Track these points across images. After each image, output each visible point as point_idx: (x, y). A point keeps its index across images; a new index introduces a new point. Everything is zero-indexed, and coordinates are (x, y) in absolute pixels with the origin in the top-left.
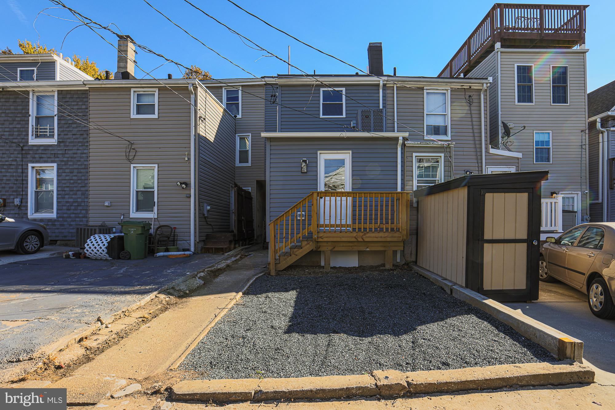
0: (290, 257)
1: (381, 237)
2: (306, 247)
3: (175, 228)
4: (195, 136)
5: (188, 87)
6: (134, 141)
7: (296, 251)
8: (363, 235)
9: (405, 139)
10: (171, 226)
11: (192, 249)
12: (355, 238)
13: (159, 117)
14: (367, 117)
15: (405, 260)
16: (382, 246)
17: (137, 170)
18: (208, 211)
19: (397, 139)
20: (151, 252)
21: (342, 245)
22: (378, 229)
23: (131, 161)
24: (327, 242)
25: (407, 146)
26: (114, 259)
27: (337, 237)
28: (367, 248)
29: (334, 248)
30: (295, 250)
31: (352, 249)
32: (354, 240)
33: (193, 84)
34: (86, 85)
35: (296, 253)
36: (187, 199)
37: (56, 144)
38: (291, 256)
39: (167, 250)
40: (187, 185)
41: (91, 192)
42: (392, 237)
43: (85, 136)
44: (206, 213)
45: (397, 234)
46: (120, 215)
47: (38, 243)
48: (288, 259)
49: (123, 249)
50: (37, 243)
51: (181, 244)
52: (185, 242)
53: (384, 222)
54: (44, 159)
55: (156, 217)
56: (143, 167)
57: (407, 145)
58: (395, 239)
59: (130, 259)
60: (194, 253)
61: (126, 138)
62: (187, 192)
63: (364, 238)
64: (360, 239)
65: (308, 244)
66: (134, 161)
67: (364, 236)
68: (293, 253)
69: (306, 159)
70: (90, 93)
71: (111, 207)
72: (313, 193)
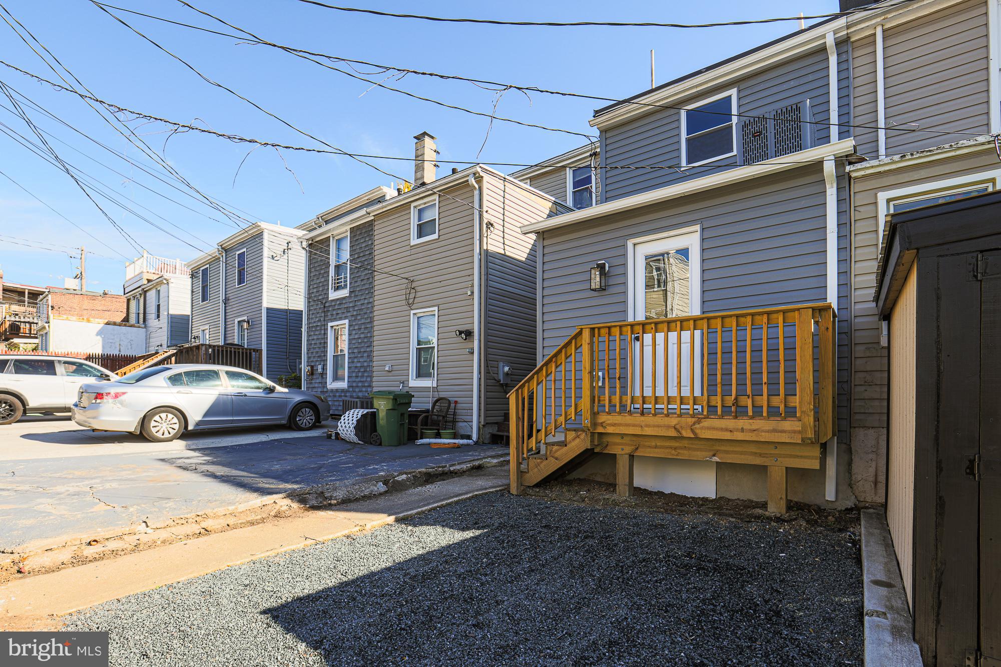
0: (545, 462)
1: (742, 430)
2: (573, 444)
3: (456, 402)
4: (480, 255)
5: (467, 181)
6: (414, 278)
7: (557, 451)
8: (694, 424)
9: (842, 161)
10: (450, 399)
11: (475, 437)
12: (675, 428)
13: (439, 236)
14: (758, 134)
15: (856, 497)
16: (756, 453)
17: (418, 318)
18: (507, 374)
19: (817, 166)
20: (412, 436)
21: (654, 444)
22: (733, 409)
23: (410, 306)
24: (622, 436)
25: (856, 178)
26: (365, 442)
27: (634, 425)
28: (714, 455)
29: (637, 449)
30: (555, 448)
31: (677, 455)
32: (672, 433)
33: (474, 174)
34: (369, 214)
35: (557, 455)
36: (470, 356)
37: (348, 295)
38: (547, 459)
39: (438, 435)
40: (469, 334)
41: (375, 354)
42: (775, 431)
43: (371, 279)
44: (501, 377)
45: (788, 425)
46: (399, 382)
47: (313, 418)
48: (542, 466)
49: (375, 431)
50: (311, 418)
51: (462, 427)
52: (466, 424)
53: (749, 392)
54: (340, 316)
55: (436, 386)
56: (424, 312)
57: (853, 175)
58: (784, 438)
59: (380, 444)
60: (476, 443)
61: (402, 276)
62: (469, 345)
63: (697, 431)
64: (687, 433)
65: (578, 437)
66: (414, 305)
67: (697, 426)
68: (550, 454)
69: (603, 262)
70: (376, 223)
71: (392, 372)
72: (582, 329)
